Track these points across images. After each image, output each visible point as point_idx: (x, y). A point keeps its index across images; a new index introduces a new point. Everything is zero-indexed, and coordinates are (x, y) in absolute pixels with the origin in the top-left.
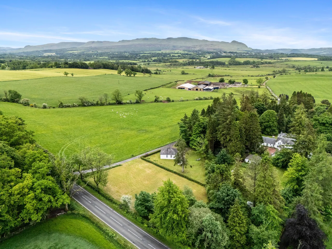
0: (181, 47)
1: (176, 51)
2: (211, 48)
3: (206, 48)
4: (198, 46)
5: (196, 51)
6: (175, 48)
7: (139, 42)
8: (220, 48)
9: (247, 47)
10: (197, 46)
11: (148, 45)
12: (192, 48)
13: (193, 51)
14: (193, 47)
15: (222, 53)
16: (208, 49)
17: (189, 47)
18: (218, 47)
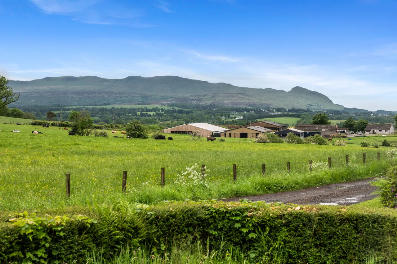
0: (163, 98)
1: (150, 107)
2: (242, 101)
3: (230, 101)
4: (207, 97)
5: (205, 108)
6: (145, 99)
7: (52, 87)
8: (264, 102)
9: (331, 102)
10: (204, 96)
11: (76, 93)
12: (194, 100)
13: (197, 107)
14: (196, 98)
15: (273, 112)
16: (233, 103)
17: (185, 99)
18: (259, 101)
